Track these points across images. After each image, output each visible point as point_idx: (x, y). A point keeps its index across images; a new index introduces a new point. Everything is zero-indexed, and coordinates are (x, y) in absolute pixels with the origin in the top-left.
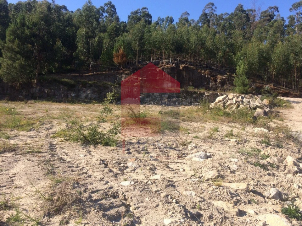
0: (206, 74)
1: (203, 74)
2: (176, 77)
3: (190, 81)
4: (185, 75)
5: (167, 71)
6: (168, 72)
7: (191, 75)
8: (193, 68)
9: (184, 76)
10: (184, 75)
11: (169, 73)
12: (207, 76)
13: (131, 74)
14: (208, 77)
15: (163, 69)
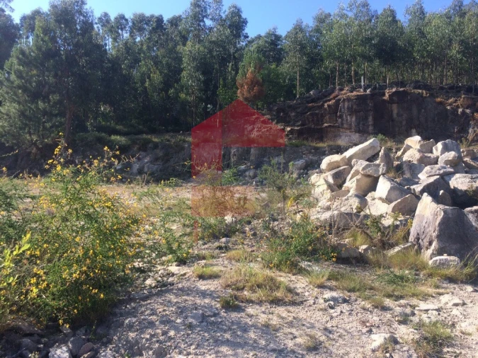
0: (458, 107)
1: (449, 108)
2: (370, 119)
3: (411, 128)
4: (398, 114)
5: (346, 106)
6: (348, 108)
7: (415, 111)
8: (423, 93)
9: (395, 116)
10: (395, 112)
11: (352, 111)
12: (460, 110)
13: (273, 120)
14: (463, 112)
15: (338, 102)
